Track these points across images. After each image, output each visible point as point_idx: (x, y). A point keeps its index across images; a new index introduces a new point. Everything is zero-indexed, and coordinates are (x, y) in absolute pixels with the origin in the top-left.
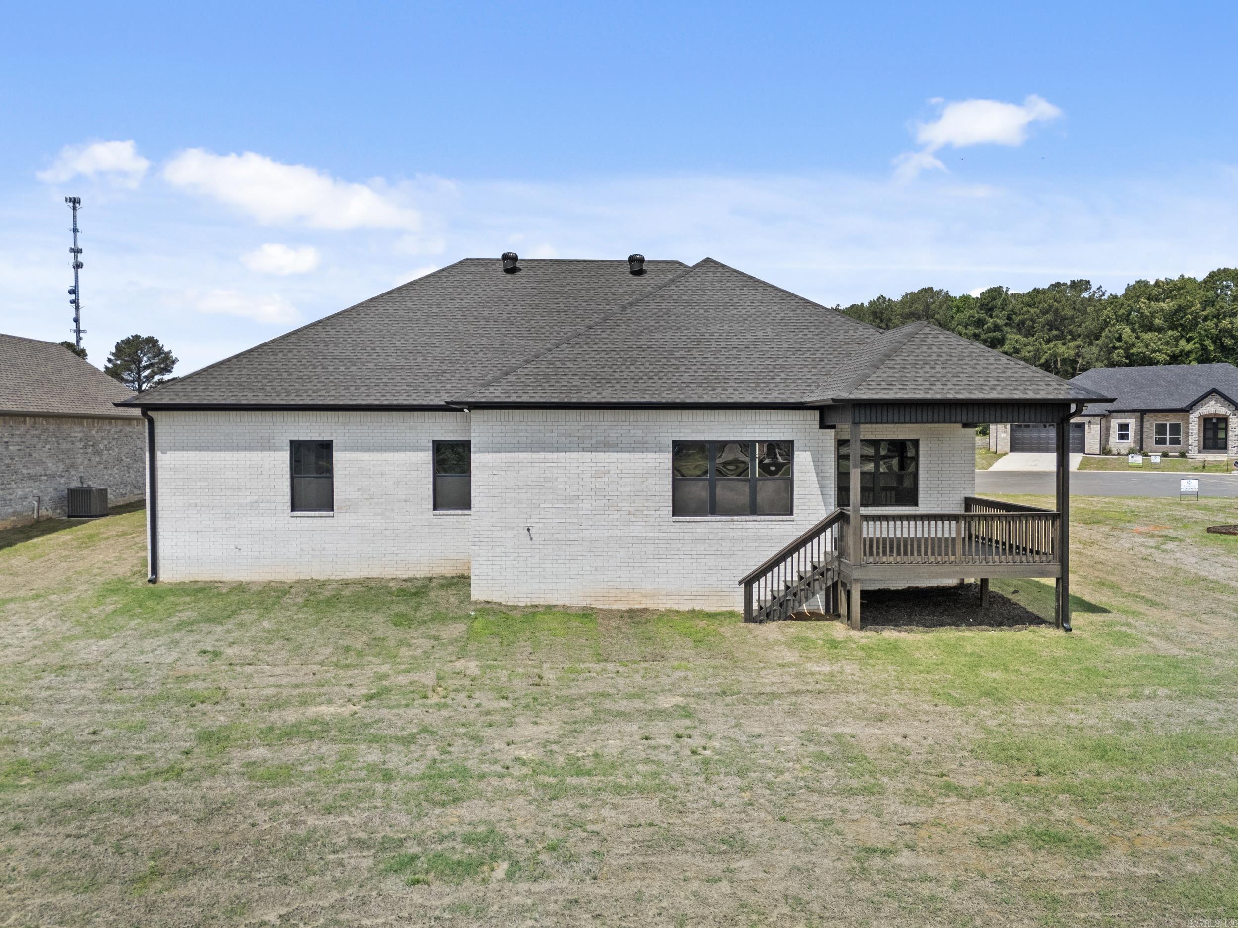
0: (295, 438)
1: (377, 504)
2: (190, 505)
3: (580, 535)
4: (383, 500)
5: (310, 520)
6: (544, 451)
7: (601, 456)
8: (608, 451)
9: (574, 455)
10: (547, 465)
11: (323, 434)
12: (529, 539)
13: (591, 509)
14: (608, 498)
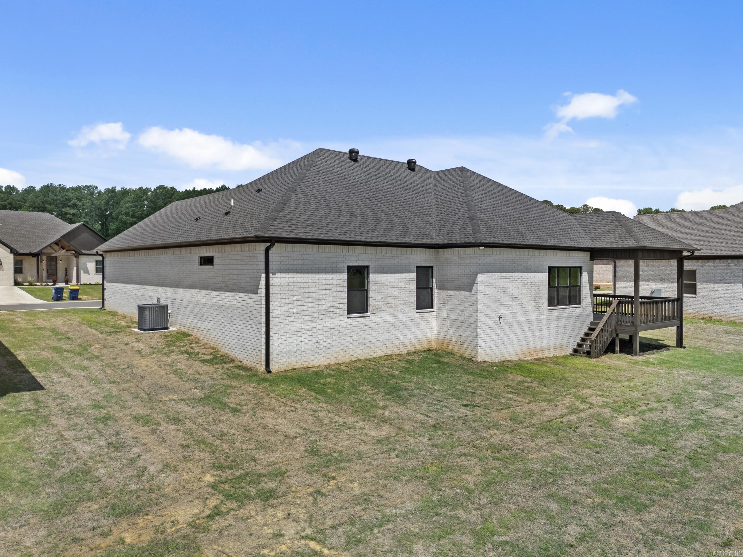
0: (350, 264)
1: (391, 307)
2: (290, 313)
4: (393, 304)
5: (358, 320)
6: (506, 272)
7: (525, 274)
8: (527, 272)
9: (515, 274)
11: (365, 262)
12: (499, 323)
14: (527, 298)
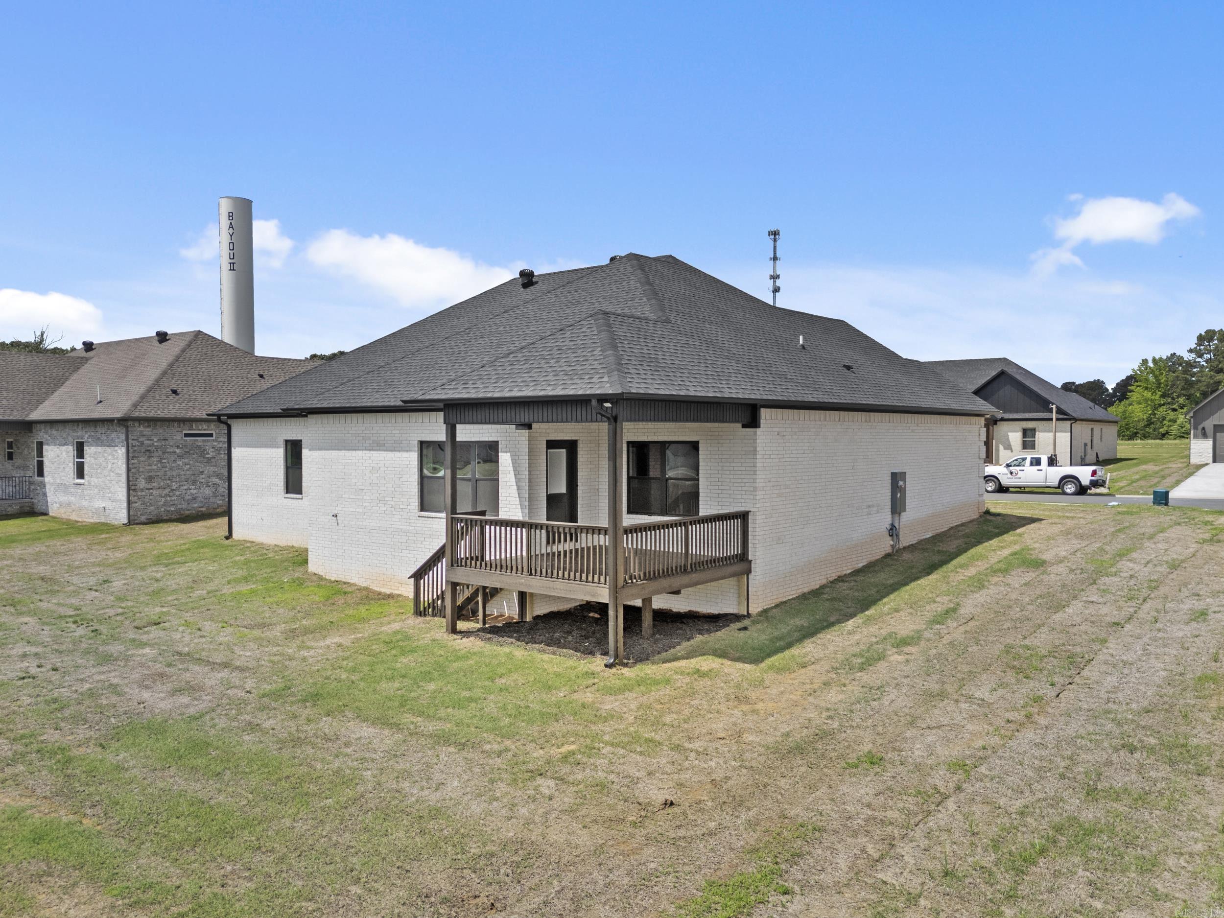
0: (286, 438)
2: (244, 486)
3: (364, 523)
5: (292, 501)
6: (345, 450)
7: (375, 454)
8: (380, 450)
9: (360, 453)
10: (346, 461)
12: (336, 524)
13: (370, 501)
14: (379, 492)
